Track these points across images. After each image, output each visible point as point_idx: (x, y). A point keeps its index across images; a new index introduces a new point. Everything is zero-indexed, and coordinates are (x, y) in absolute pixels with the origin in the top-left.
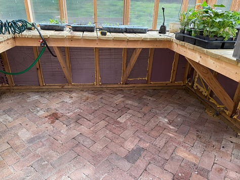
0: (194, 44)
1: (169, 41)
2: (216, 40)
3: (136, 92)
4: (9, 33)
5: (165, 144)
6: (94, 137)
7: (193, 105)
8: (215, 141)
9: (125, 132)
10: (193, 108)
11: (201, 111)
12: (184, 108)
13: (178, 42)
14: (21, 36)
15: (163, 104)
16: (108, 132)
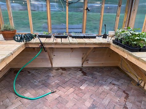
0: (124, 48)
1: (109, 44)
2: (136, 47)
3: (89, 69)
4: (23, 42)
5: (108, 103)
6: (68, 98)
7: (123, 78)
8: (138, 101)
9: (85, 95)
10: (123, 80)
11: (128, 82)
12: (118, 80)
13: (114, 45)
14: (29, 43)
15: (106, 78)
16: (75, 95)
